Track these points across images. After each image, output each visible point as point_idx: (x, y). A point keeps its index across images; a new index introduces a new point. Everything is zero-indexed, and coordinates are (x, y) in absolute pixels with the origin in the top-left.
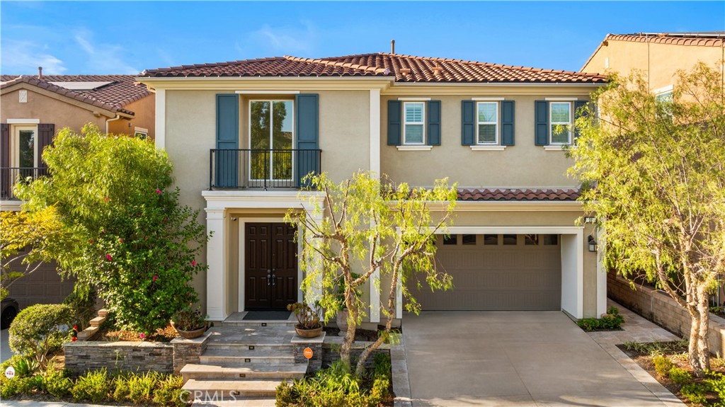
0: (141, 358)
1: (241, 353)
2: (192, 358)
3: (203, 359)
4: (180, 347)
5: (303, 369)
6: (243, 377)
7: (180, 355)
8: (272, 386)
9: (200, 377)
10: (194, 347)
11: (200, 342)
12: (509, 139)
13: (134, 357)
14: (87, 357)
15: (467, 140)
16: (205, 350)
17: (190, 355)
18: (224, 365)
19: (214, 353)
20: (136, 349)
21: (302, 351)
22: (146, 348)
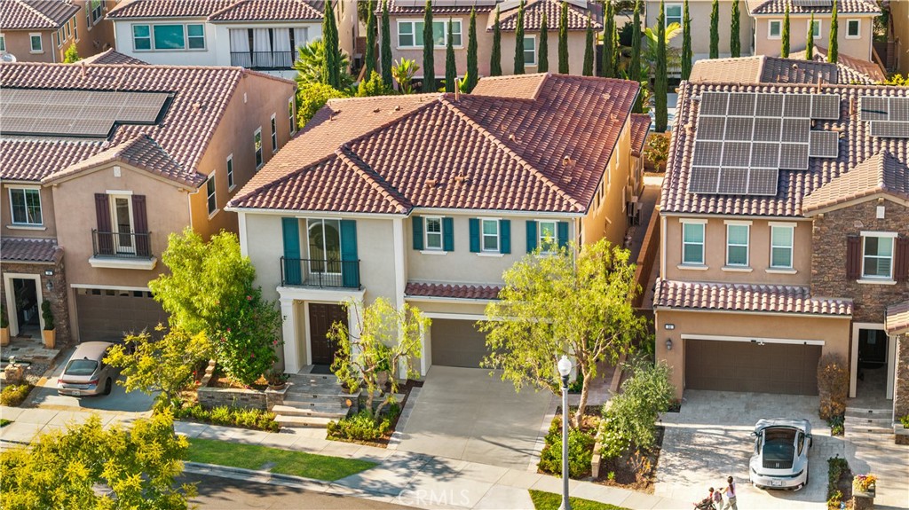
0: (246, 400)
1: (308, 400)
2: (278, 402)
3: (285, 402)
4: (270, 395)
5: (345, 412)
6: (309, 415)
7: (270, 399)
8: (326, 421)
9: (284, 414)
10: (279, 395)
11: (282, 392)
12: (506, 249)
13: (242, 399)
14: (213, 397)
15: (475, 248)
16: (286, 397)
17: (276, 400)
18: (298, 407)
19: (292, 399)
20: (242, 394)
21: (345, 401)
22: (249, 394)
